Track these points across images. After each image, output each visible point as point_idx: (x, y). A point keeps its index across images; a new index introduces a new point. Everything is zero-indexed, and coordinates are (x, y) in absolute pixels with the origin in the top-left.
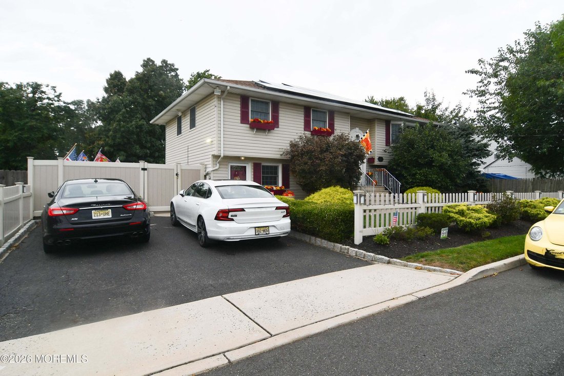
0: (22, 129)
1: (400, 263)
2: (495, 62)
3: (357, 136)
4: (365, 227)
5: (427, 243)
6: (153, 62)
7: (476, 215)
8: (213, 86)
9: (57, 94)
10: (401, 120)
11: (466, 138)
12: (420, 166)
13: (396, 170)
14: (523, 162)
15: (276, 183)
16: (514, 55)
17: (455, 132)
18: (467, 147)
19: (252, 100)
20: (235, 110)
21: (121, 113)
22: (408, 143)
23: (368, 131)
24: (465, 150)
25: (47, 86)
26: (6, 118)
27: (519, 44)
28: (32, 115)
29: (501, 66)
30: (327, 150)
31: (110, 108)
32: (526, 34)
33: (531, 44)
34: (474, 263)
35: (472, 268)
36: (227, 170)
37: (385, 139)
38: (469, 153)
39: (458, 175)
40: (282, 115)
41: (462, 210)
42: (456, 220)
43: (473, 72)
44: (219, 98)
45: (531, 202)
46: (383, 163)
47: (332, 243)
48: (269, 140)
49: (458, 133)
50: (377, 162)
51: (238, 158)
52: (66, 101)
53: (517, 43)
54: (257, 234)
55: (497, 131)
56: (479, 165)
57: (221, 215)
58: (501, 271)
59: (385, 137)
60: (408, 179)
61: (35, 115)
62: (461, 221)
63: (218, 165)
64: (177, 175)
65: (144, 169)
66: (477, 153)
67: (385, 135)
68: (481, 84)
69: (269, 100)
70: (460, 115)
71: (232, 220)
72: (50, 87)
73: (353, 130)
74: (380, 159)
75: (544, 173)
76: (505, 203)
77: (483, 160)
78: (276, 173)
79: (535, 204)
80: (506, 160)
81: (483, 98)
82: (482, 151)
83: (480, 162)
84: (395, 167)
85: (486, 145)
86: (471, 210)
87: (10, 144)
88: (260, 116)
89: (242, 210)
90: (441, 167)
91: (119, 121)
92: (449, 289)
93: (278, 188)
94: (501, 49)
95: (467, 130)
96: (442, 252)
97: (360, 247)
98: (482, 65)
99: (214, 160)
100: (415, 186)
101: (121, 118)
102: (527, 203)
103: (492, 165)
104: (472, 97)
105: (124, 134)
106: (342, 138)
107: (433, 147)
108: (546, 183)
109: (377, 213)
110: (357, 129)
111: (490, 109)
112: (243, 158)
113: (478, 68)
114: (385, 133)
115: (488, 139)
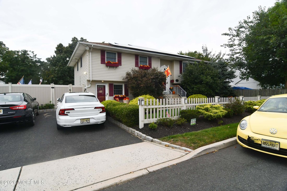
0: (18, 71)
1: (158, 142)
2: (237, 29)
3: (165, 69)
4: (146, 118)
5: (182, 128)
6: (77, 39)
7: (215, 111)
8: (85, 45)
9: (35, 55)
10: (187, 60)
11: (223, 69)
12: (196, 84)
13: (184, 86)
14: (255, 81)
15: (121, 94)
16: (248, 25)
17: (216, 66)
18: (223, 73)
19: (107, 52)
20: (98, 57)
21: (61, 62)
22: (189, 72)
23: (168, 66)
24: (222, 75)
25: (30, 51)
26: (12, 66)
27: (249, 18)
28: (23, 64)
29: (241, 31)
30: (145, 76)
31: (56, 60)
32: (254, 13)
33: (257, 19)
34: (203, 143)
35: (200, 147)
36: (95, 87)
37: (179, 71)
38: (224, 76)
39: (216, 88)
40: (123, 59)
41: (207, 108)
42: (202, 114)
43: (225, 34)
44: (89, 51)
45: (253, 102)
46: (179, 82)
47: (128, 127)
48: (116, 72)
49: (218, 66)
50: (175, 82)
51: (100, 81)
52: (39, 58)
53: (248, 18)
54: (82, 122)
55: (240, 65)
56: (230, 82)
57: (61, 112)
58: (221, 148)
59: (179, 69)
60: (190, 90)
61: (24, 65)
62: (205, 114)
63: (90, 85)
64: (70, 90)
65: (53, 88)
66: (228, 76)
67: (179, 68)
68: (230, 41)
69: (116, 52)
70: (220, 57)
71: (67, 115)
72: (31, 52)
73: (162, 67)
74: (177, 81)
75: (266, 86)
76: (235, 103)
77: (232, 80)
78: (122, 88)
79: (256, 103)
80: (245, 80)
81: (232, 48)
82: (232, 75)
83: (230, 81)
84: (183, 84)
85: (233, 72)
86: (213, 108)
87: (13, 78)
88: (112, 60)
89: (73, 109)
90: (207, 83)
91: (60, 66)
92: (176, 164)
93: (122, 96)
94: (240, 22)
95: (223, 65)
96: (186, 135)
97: (141, 130)
98: (231, 31)
99: (88, 82)
100: (194, 94)
101: (61, 64)
102: (251, 102)
103: (239, 83)
104: (226, 47)
105: (62, 72)
106: (154, 70)
107: (203, 74)
108: (266, 91)
109: (161, 110)
110: (165, 66)
111: (236, 53)
112: (103, 81)
113: (228, 32)
114: (179, 67)
115: (235, 69)
